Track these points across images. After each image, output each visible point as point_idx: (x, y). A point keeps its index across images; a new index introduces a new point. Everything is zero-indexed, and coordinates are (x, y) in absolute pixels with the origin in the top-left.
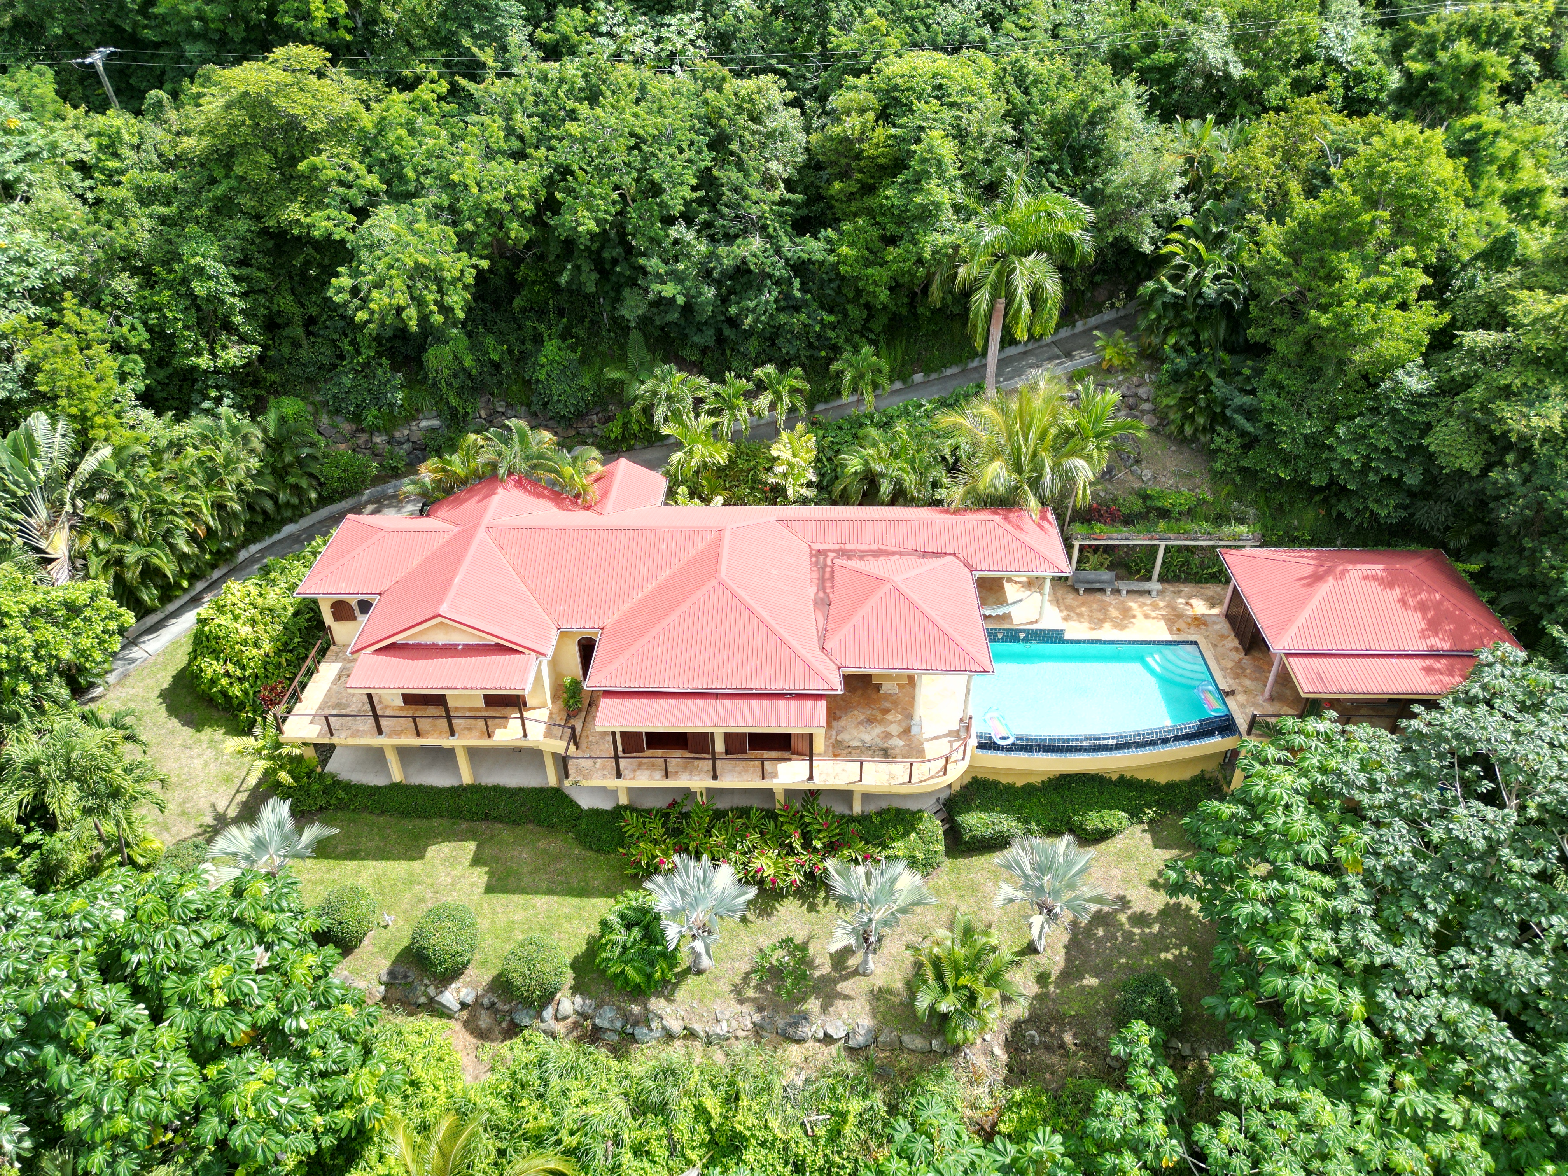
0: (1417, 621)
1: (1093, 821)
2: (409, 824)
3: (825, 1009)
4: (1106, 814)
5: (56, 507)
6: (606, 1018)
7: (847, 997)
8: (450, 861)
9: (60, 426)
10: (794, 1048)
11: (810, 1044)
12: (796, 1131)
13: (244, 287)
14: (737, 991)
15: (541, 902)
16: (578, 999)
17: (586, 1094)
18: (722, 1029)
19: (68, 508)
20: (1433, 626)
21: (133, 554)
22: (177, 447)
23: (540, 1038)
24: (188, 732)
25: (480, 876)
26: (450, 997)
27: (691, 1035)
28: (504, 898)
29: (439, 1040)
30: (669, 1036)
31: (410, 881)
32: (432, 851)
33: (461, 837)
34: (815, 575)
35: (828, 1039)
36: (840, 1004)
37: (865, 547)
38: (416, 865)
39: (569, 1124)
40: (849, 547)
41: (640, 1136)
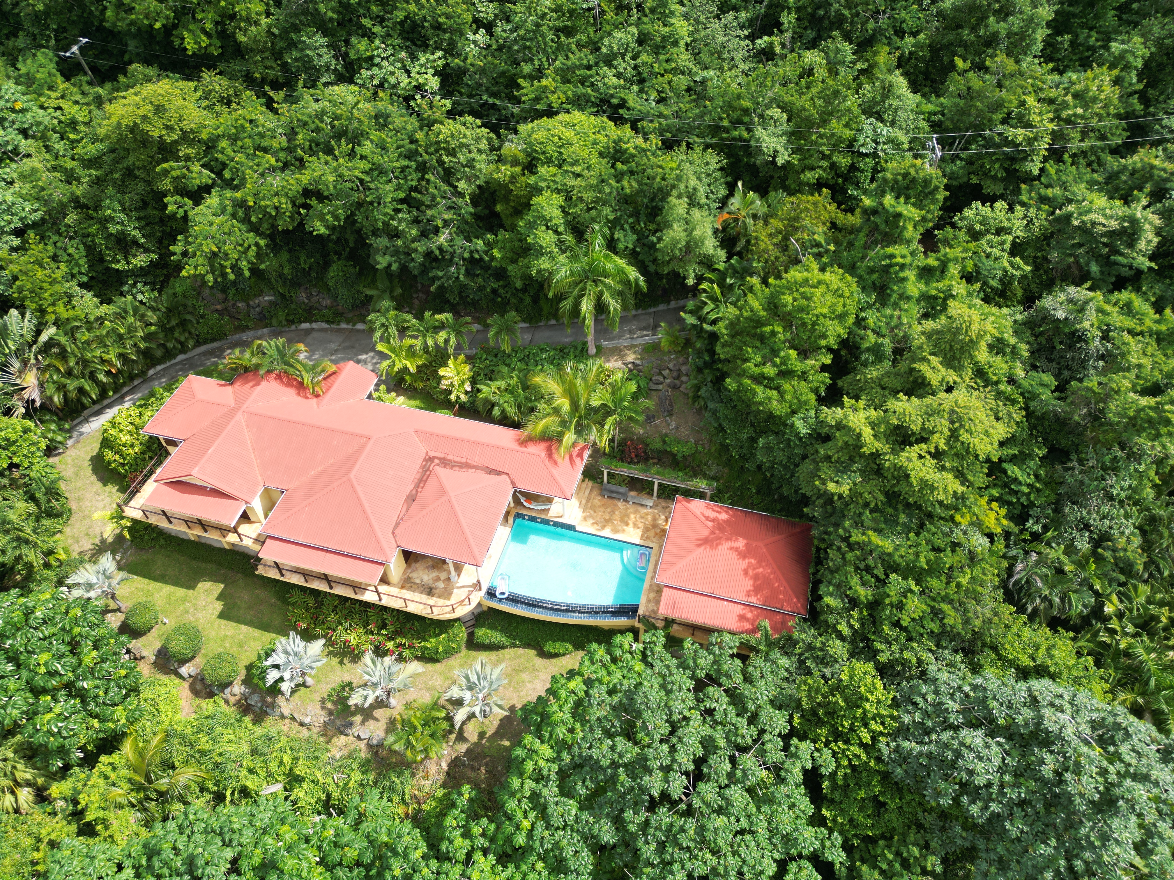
0: (748, 584)
1: (549, 647)
2: (195, 564)
3: (363, 723)
4: (558, 645)
5: (25, 362)
6: (254, 700)
7: (377, 720)
8: (208, 592)
9: (28, 315)
10: (343, 737)
11: (351, 738)
12: (329, 780)
13: (143, 223)
14: (323, 701)
15: (244, 628)
16: (243, 688)
17: (232, 737)
18: (307, 720)
19: (33, 361)
20: (757, 590)
21: (72, 385)
22: (101, 320)
23: (222, 703)
24: (99, 485)
25: (219, 606)
26: (184, 670)
27: (293, 719)
28: (226, 622)
29: (174, 692)
30: (283, 717)
31: (184, 600)
32: (200, 585)
33: (216, 580)
34: (418, 476)
35: (359, 738)
36: (371, 722)
37: (458, 459)
38: (191, 592)
39: (218, 751)
40: (450, 457)
41: (251, 765)
